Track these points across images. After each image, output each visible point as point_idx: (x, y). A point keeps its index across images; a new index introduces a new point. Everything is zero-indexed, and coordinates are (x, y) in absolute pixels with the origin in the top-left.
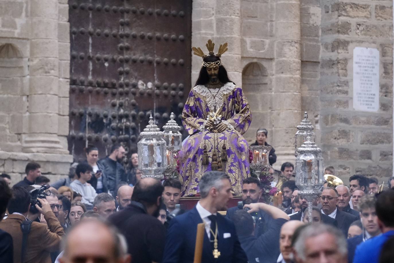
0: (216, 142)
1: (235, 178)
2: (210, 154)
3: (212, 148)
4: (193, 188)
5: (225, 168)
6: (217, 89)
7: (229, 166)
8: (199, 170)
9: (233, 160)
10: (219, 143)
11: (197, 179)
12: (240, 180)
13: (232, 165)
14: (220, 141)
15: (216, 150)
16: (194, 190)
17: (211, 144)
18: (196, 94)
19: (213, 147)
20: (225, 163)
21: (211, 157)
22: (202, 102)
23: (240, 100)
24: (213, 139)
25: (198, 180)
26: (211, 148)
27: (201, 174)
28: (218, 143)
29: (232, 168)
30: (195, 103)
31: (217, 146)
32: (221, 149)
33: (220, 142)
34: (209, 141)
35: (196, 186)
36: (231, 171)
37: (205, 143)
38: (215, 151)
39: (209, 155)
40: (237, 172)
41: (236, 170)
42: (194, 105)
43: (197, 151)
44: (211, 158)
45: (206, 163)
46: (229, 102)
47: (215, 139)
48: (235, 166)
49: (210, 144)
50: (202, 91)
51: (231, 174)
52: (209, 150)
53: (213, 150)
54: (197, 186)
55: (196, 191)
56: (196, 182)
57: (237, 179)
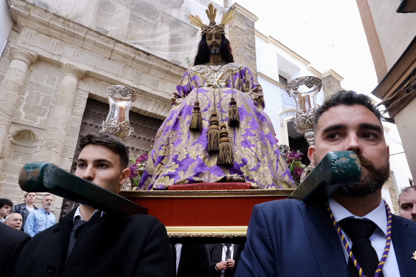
0: (217, 97)
1: (256, 157)
2: (206, 116)
3: (209, 106)
4: (166, 173)
5: (235, 138)
6: (219, 66)
7: (243, 135)
8: (182, 141)
9: (249, 124)
10: (222, 99)
11: (177, 156)
12: (266, 161)
13: (248, 133)
14: (225, 96)
15: (217, 109)
16: (169, 177)
17: (208, 99)
18: (192, 73)
19: (212, 105)
20: (234, 129)
21: (206, 120)
22: (199, 80)
23: (249, 80)
24: (211, 93)
25: (178, 159)
26: (207, 105)
27: (186, 148)
28: (220, 98)
29: (249, 138)
30: (190, 83)
31: (219, 103)
32: (227, 108)
33: (225, 98)
34: (205, 95)
35: (173, 171)
36: (247, 144)
37: (197, 98)
38: (215, 110)
39: (203, 117)
40: (259, 147)
41: (257, 141)
42: (188, 84)
43: (181, 110)
44: (207, 122)
45: (196, 129)
46: (235, 81)
47: (216, 93)
48: (255, 136)
49: (206, 99)
50: (199, 68)
51: (247, 148)
52: (204, 108)
53: (212, 108)
54: (176, 169)
55: (172, 179)
56: (174, 163)
57: (260, 159)
